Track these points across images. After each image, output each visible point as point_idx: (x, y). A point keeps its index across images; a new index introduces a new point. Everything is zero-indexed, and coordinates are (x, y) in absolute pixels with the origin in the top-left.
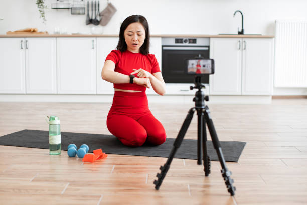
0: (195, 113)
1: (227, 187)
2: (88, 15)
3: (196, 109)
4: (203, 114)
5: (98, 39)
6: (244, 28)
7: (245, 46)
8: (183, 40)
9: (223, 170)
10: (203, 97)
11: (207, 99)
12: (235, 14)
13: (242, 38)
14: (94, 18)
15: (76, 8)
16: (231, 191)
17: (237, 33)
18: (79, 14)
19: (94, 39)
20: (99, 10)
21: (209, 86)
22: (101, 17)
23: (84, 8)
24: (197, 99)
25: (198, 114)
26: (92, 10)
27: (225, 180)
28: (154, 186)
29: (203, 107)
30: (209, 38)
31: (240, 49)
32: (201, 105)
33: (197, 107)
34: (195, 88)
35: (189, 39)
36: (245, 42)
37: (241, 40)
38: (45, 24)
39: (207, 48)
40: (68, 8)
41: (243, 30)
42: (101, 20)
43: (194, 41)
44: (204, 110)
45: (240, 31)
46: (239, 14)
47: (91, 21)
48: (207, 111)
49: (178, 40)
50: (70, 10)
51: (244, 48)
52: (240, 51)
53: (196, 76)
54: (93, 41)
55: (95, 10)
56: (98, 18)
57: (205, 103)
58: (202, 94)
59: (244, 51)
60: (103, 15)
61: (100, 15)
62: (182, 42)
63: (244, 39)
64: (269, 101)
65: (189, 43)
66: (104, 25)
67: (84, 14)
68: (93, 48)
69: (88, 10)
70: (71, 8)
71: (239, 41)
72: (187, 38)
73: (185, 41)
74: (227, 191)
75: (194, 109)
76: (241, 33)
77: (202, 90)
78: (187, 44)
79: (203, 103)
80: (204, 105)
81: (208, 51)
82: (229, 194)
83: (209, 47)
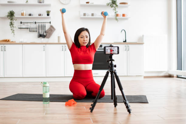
0: (110, 73)
1: (127, 109)
2: (39, 32)
3: (110, 71)
4: (113, 74)
9: (125, 101)
10: (113, 65)
11: (115, 66)
12: (121, 32)
13: (127, 44)
14: (42, 34)
15: (32, 28)
16: (129, 111)
17: (123, 42)
18: (34, 31)
19: (45, 45)
20: (45, 29)
23: (37, 28)
25: (111, 74)
26: (41, 29)
27: (126, 105)
28: (90, 110)
30: (109, 44)
31: (126, 50)
32: (112, 69)
33: (111, 70)
36: (128, 46)
37: (126, 45)
38: (15, 37)
42: (46, 35)
43: (101, 46)
44: (114, 71)
46: (124, 31)
47: (41, 36)
48: (116, 72)
51: (128, 49)
52: (126, 51)
53: (110, 55)
54: (44, 46)
55: (43, 29)
57: (114, 68)
59: (128, 51)
60: (47, 32)
63: (128, 45)
64: (142, 78)
66: (48, 38)
67: (37, 31)
68: (44, 50)
69: (39, 29)
70: (29, 28)
74: (127, 111)
75: (109, 71)
76: (125, 41)
77: (113, 62)
79: (113, 68)
80: (114, 69)
82: (128, 113)
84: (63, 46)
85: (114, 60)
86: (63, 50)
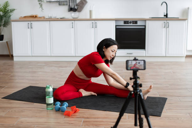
2: (69, 5)
5: (76, 22)
6: (168, 13)
7: (168, 25)
8: (129, 22)
10: (138, 85)
11: (141, 86)
12: (162, 4)
13: (167, 20)
14: (73, 7)
15: (62, 2)
18: (64, 5)
19: (73, 22)
20: (76, 2)
21: (145, 50)
22: (78, 6)
23: (67, 1)
24: (134, 86)
25: (135, 95)
26: (72, 2)
29: (138, 91)
30: (145, 20)
31: (165, 27)
33: (135, 91)
34: (133, 79)
35: (133, 22)
36: (168, 22)
37: (165, 21)
38: (43, 12)
39: (144, 27)
40: (57, 2)
41: (167, 14)
42: (77, 9)
43: (136, 22)
44: (138, 93)
45: (165, 14)
46: (164, 4)
47: (71, 9)
48: (141, 94)
49: (126, 22)
50: (58, 2)
51: (167, 26)
55: (74, 2)
56: (76, 7)
58: (138, 82)
59: (168, 29)
60: (79, 6)
61: (77, 5)
62: (128, 24)
64: (183, 60)
65: (133, 24)
66: (80, 11)
67: (67, 5)
68: (73, 27)
69: (69, 3)
70: (59, 2)
71: (165, 22)
72: (131, 21)
73: (130, 23)
76: (166, 16)
78: (131, 24)
79: (138, 88)
81: (145, 29)
83: (145, 26)
84: (93, 23)
85: (139, 78)
86: (93, 27)
